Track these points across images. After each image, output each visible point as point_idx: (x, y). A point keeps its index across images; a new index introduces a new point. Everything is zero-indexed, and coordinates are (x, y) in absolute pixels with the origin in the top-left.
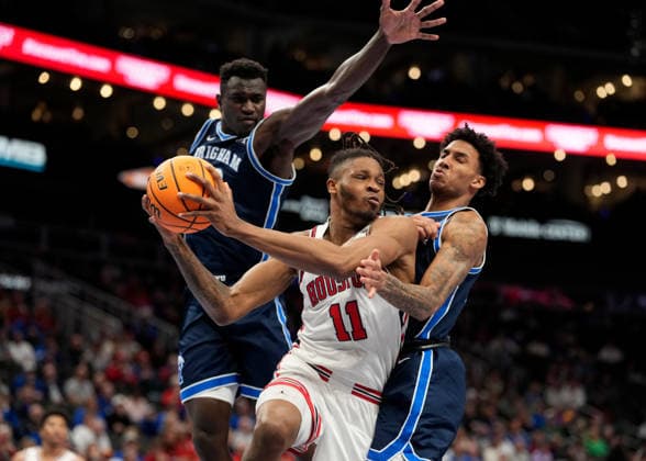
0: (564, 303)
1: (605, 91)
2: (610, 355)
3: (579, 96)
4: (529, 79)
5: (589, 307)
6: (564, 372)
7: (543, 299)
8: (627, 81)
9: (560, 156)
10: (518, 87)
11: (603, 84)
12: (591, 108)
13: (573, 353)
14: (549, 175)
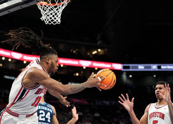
0: (86, 103)
1: (94, 52)
2: (97, 115)
3: (89, 54)
4: (77, 50)
5: (92, 104)
6: (86, 119)
7: (81, 101)
8: (99, 50)
9: (84, 68)
10: (74, 52)
11: (94, 51)
12: (91, 57)
13: (88, 114)
14: (82, 72)
